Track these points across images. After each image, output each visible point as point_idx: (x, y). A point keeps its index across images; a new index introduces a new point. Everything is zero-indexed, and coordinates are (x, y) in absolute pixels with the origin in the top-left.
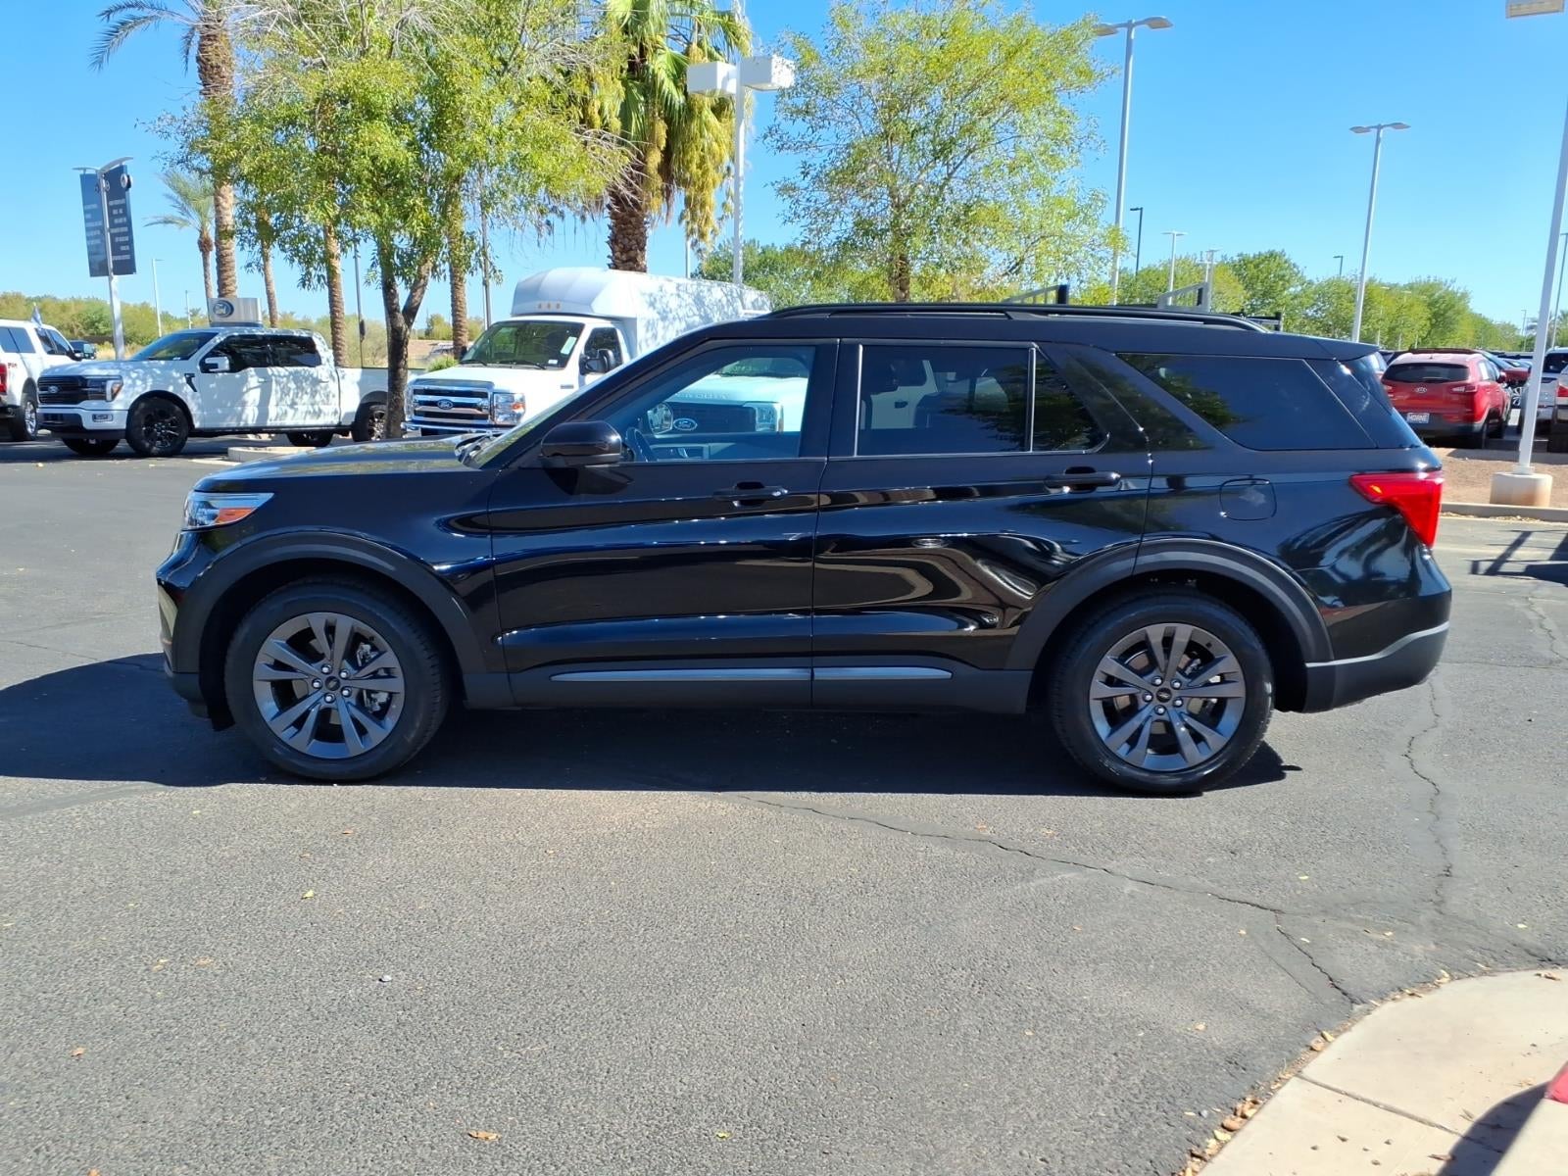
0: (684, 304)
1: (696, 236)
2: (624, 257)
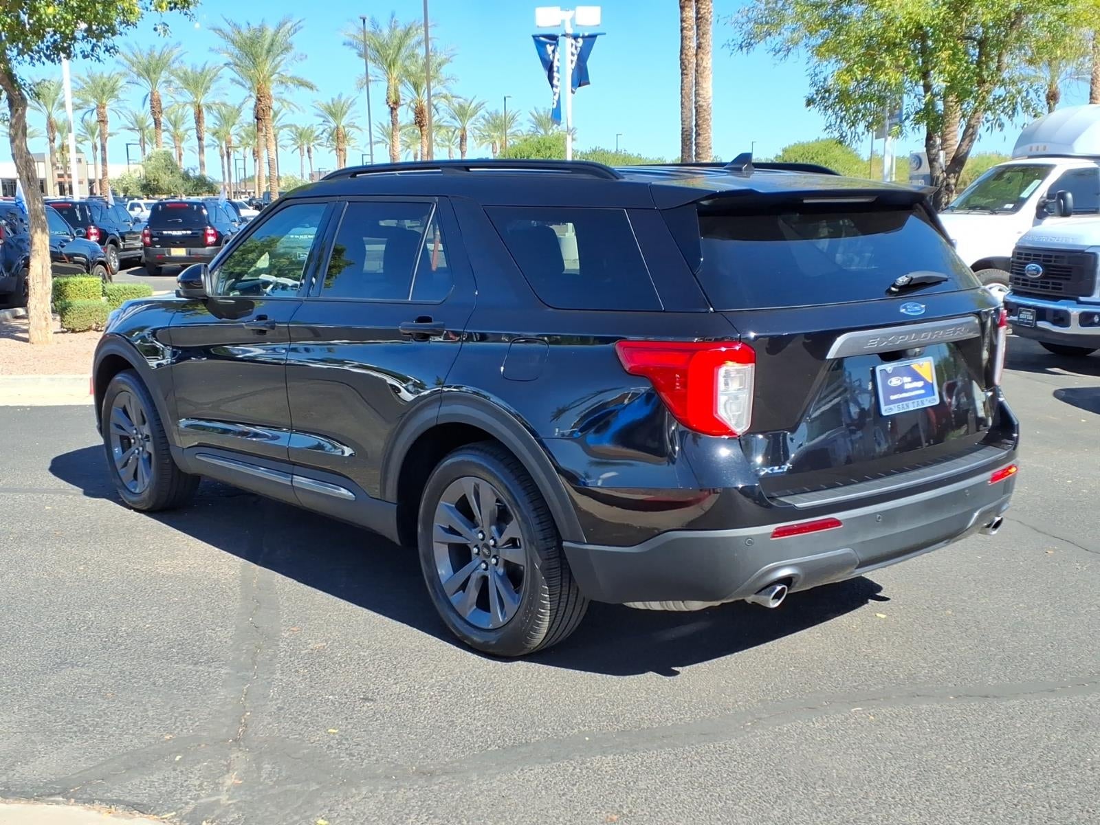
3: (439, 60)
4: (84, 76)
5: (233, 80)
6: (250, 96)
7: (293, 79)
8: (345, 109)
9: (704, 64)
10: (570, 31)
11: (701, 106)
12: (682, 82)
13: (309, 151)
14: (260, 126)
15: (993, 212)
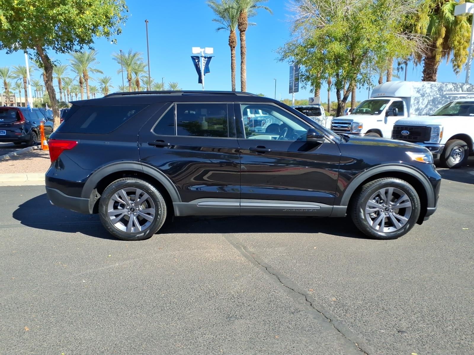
0: (433, 91)
1: (456, 67)
2: (427, 77)
3: (143, 65)
4: (17, 67)
5: (72, 70)
6: (78, 75)
7: (95, 70)
8: (108, 81)
9: (244, 68)
10: (203, 55)
11: (243, 81)
12: (232, 74)
13: (94, 94)
14: (81, 85)
15: (372, 115)
